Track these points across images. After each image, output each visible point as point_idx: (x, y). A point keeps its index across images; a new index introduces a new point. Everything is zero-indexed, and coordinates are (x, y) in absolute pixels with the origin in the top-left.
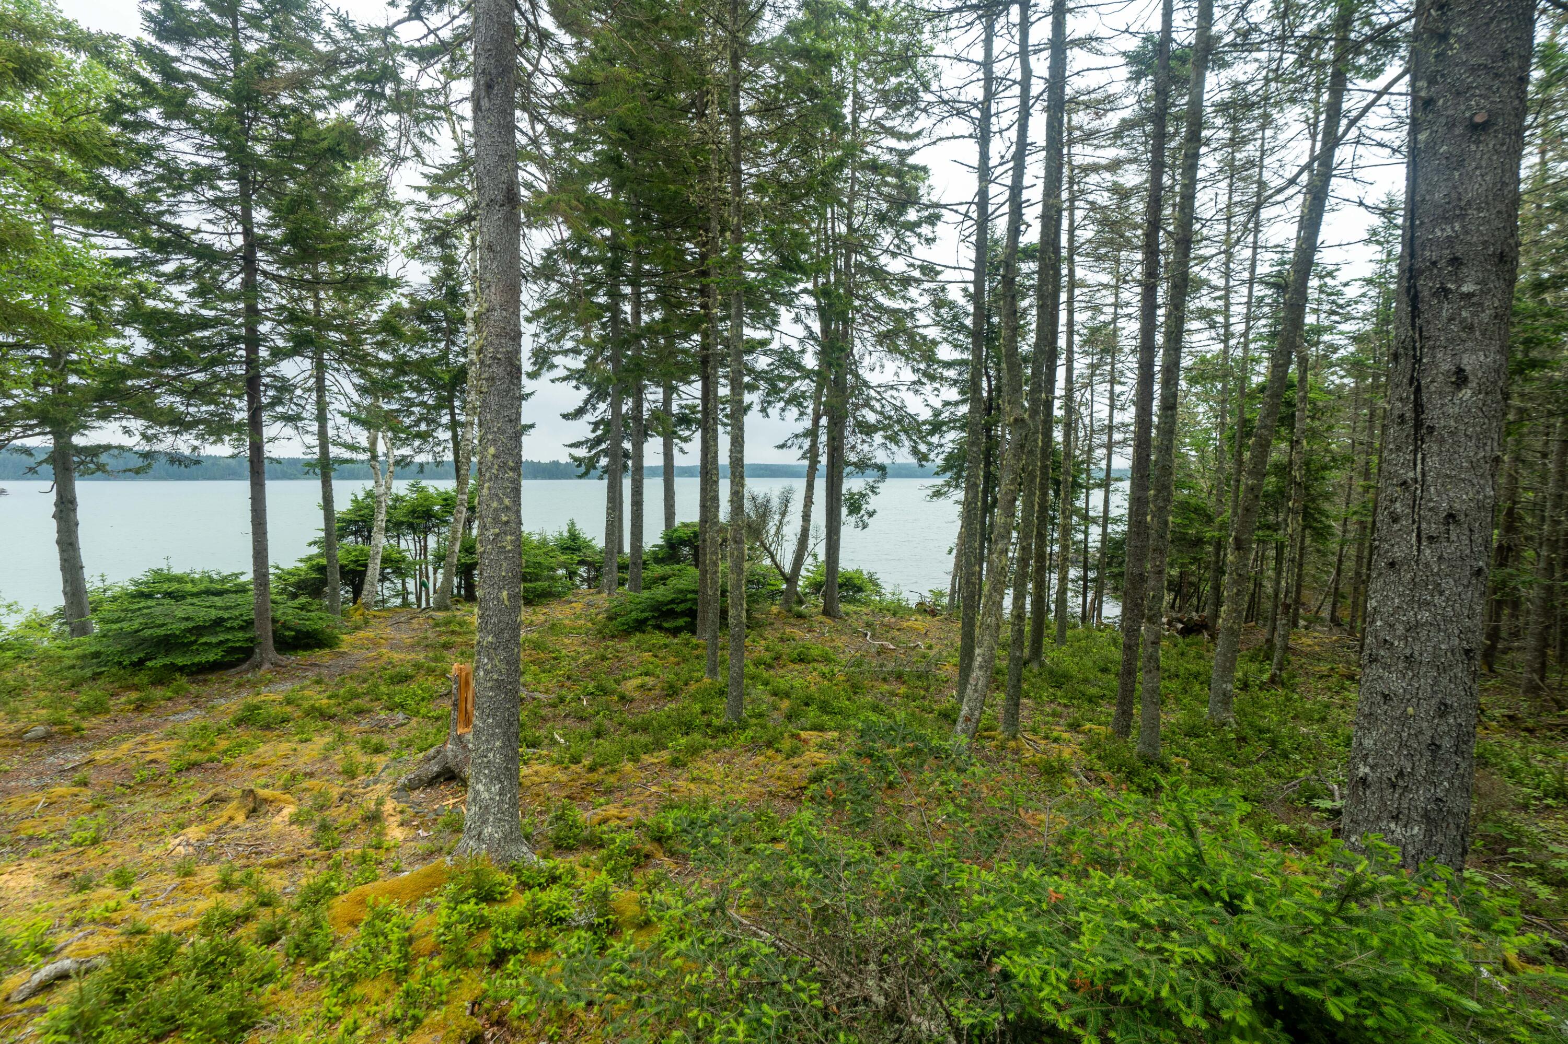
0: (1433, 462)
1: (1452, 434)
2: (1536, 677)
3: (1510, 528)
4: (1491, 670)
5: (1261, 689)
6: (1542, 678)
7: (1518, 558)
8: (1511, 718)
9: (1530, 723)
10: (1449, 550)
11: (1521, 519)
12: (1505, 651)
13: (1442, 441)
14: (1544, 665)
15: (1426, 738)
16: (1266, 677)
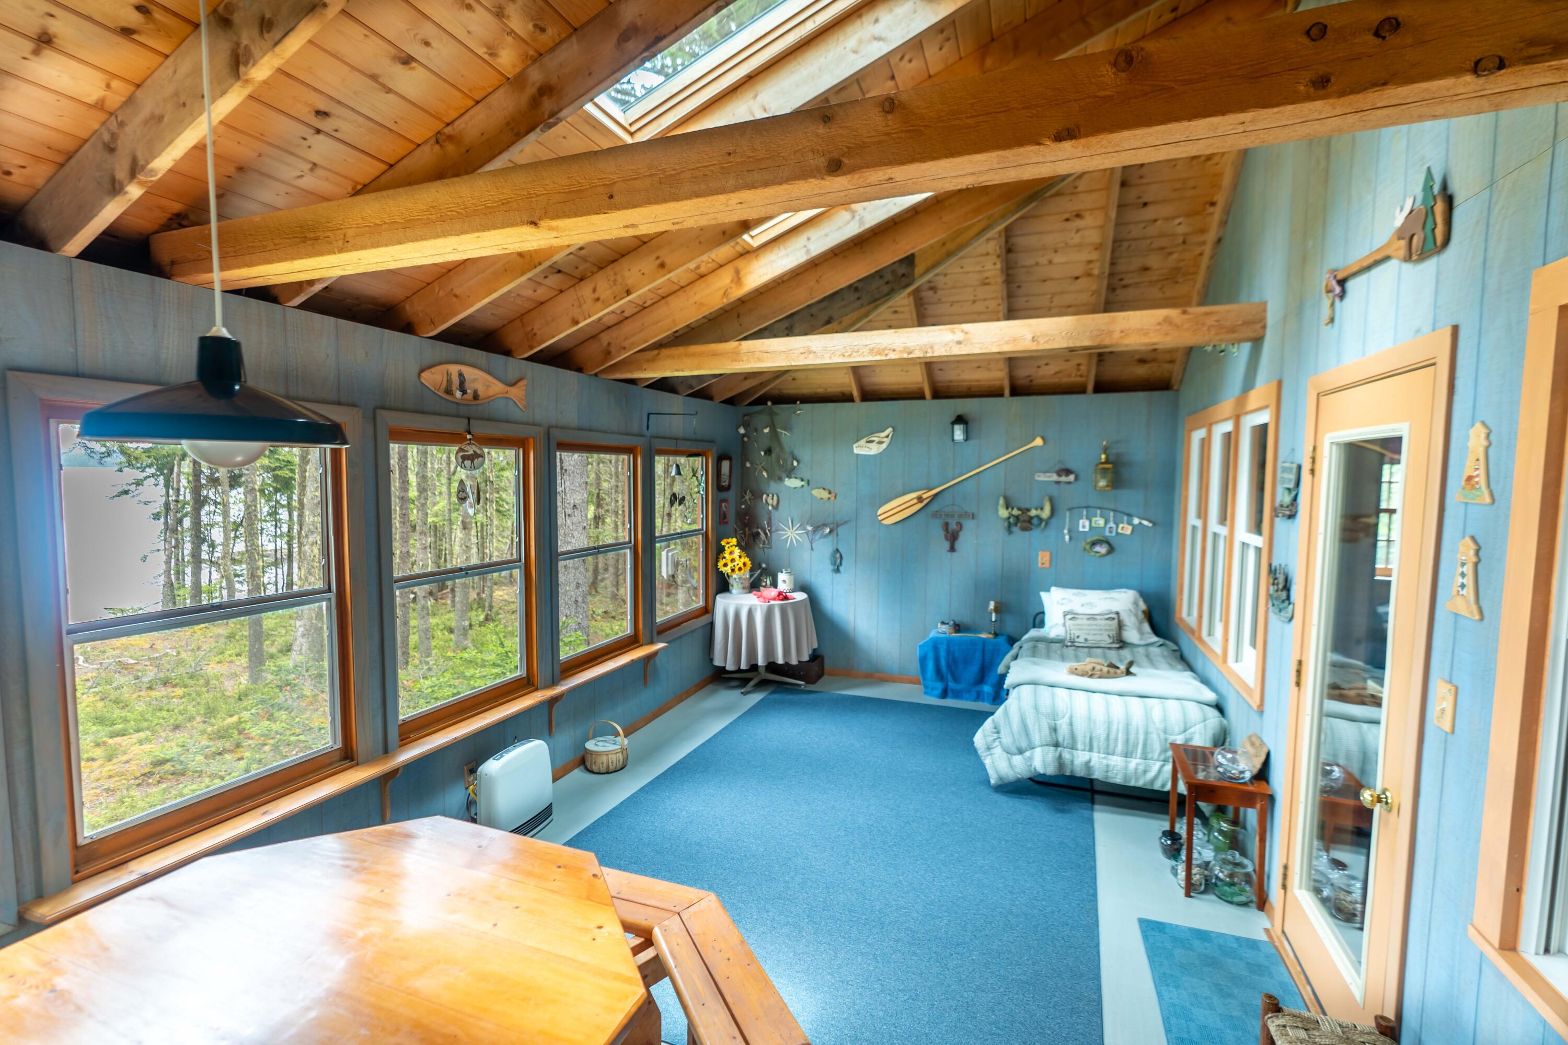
0: (568, 484)
1: (573, 472)
2: (614, 589)
3: (599, 506)
4: (597, 592)
5: (480, 626)
6: (618, 590)
7: (604, 522)
8: (605, 612)
9: (614, 614)
10: (575, 519)
11: (603, 499)
12: (602, 581)
13: (570, 475)
14: (617, 583)
15: (573, 599)
16: (482, 617)
